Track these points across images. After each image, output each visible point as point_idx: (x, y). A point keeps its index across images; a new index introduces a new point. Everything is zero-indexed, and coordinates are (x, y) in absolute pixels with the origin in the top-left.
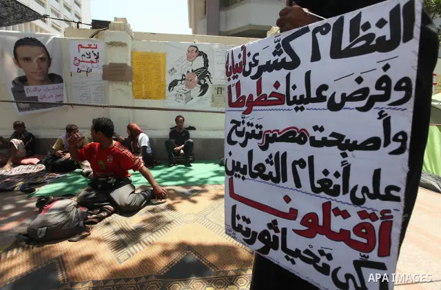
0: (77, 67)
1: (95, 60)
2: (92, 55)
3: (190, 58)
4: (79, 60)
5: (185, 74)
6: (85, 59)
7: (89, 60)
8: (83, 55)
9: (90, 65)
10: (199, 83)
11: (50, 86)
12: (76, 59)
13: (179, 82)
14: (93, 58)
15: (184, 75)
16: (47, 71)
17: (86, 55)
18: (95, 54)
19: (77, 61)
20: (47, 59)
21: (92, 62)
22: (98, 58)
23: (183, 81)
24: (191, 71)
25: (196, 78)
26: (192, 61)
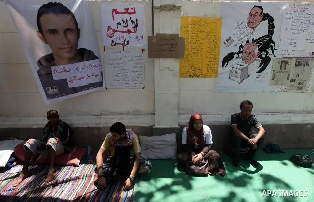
0: (111, 39)
1: (133, 30)
2: (130, 23)
3: (252, 24)
4: (114, 31)
5: (244, 44)
6: (121, 28)
7: (125, 29)
8: (119, 24)
9: (126, 36)
10: (260, 56)
11: (81, 65)
12: (109, 28)
13: (236, 56)
14: (131, 26)
15: (242, 46)
16: (76, 45)
17: (122, 22)
18: (133, 22)
19: (111, 32)
20: (75, 30)
21: (129, 32)
22: (136, 26)
23: (241, 55)
24: (250, 41)
25: (257, 50)
26: (253, 28)
